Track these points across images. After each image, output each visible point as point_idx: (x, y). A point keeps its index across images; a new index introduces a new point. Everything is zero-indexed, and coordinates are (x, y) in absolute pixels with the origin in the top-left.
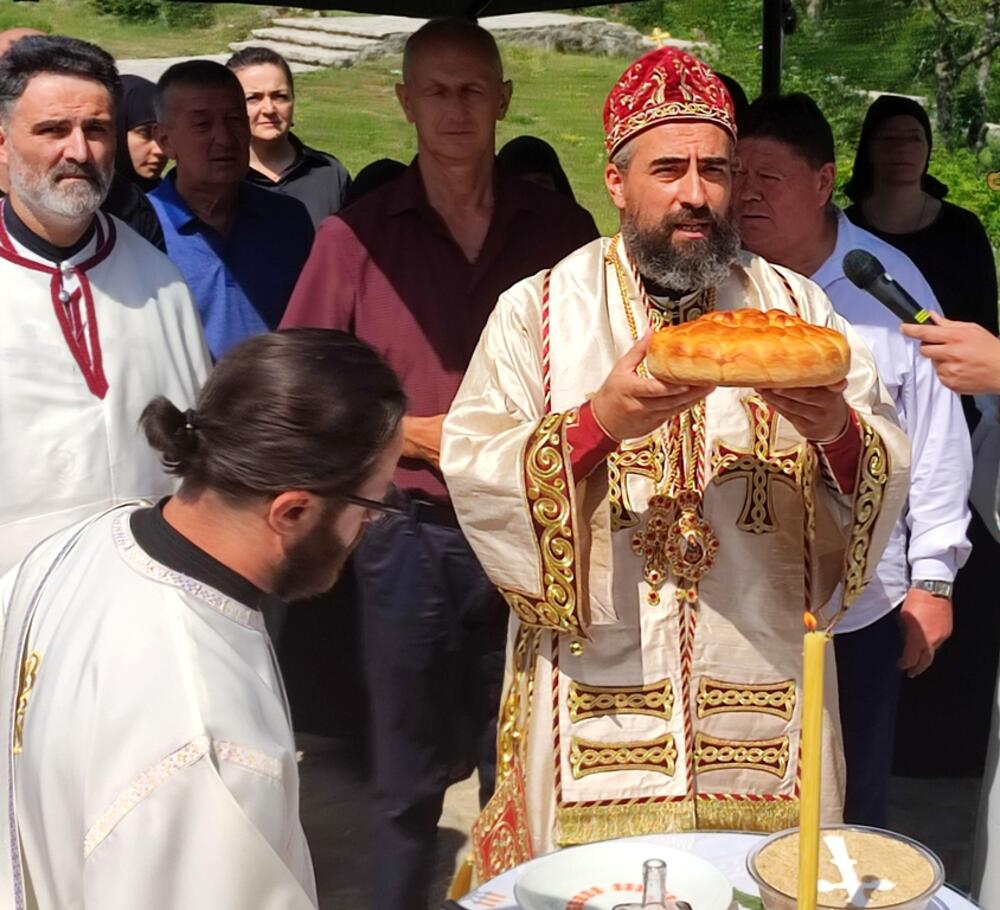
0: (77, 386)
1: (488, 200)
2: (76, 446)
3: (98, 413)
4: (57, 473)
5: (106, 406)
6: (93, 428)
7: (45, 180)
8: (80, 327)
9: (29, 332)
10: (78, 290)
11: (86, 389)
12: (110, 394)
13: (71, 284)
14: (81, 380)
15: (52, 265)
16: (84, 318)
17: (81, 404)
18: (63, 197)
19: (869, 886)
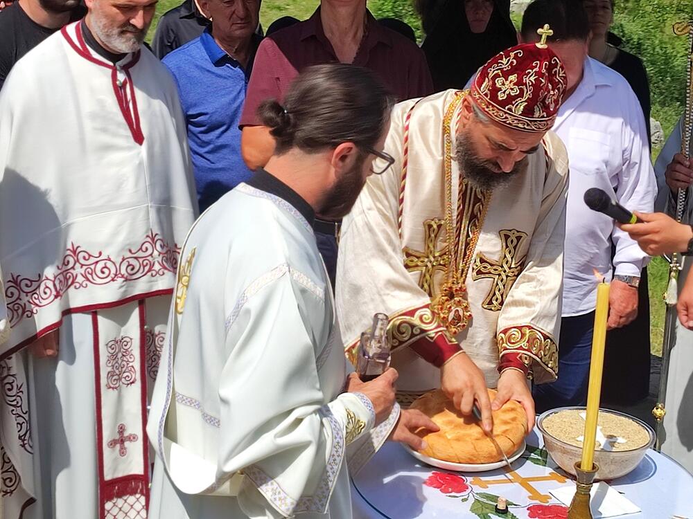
0: (127, 137)
1: (360, 34)
2: (129, 171)
3: (139, 153)
4: (119, 187)
5: (143, 149)
6: (137, 162)
7: (116, 31)
8: (127, 103)
9: (101, 103)
10: (125, 80)
11: (132, 140)
12: (145, 143)
13: (121, 77)
14: (129, 133)
15: (111, 64)
16: (129, 97)
17: (130, 148)
18: (124, 42)
19: (611, 440)
